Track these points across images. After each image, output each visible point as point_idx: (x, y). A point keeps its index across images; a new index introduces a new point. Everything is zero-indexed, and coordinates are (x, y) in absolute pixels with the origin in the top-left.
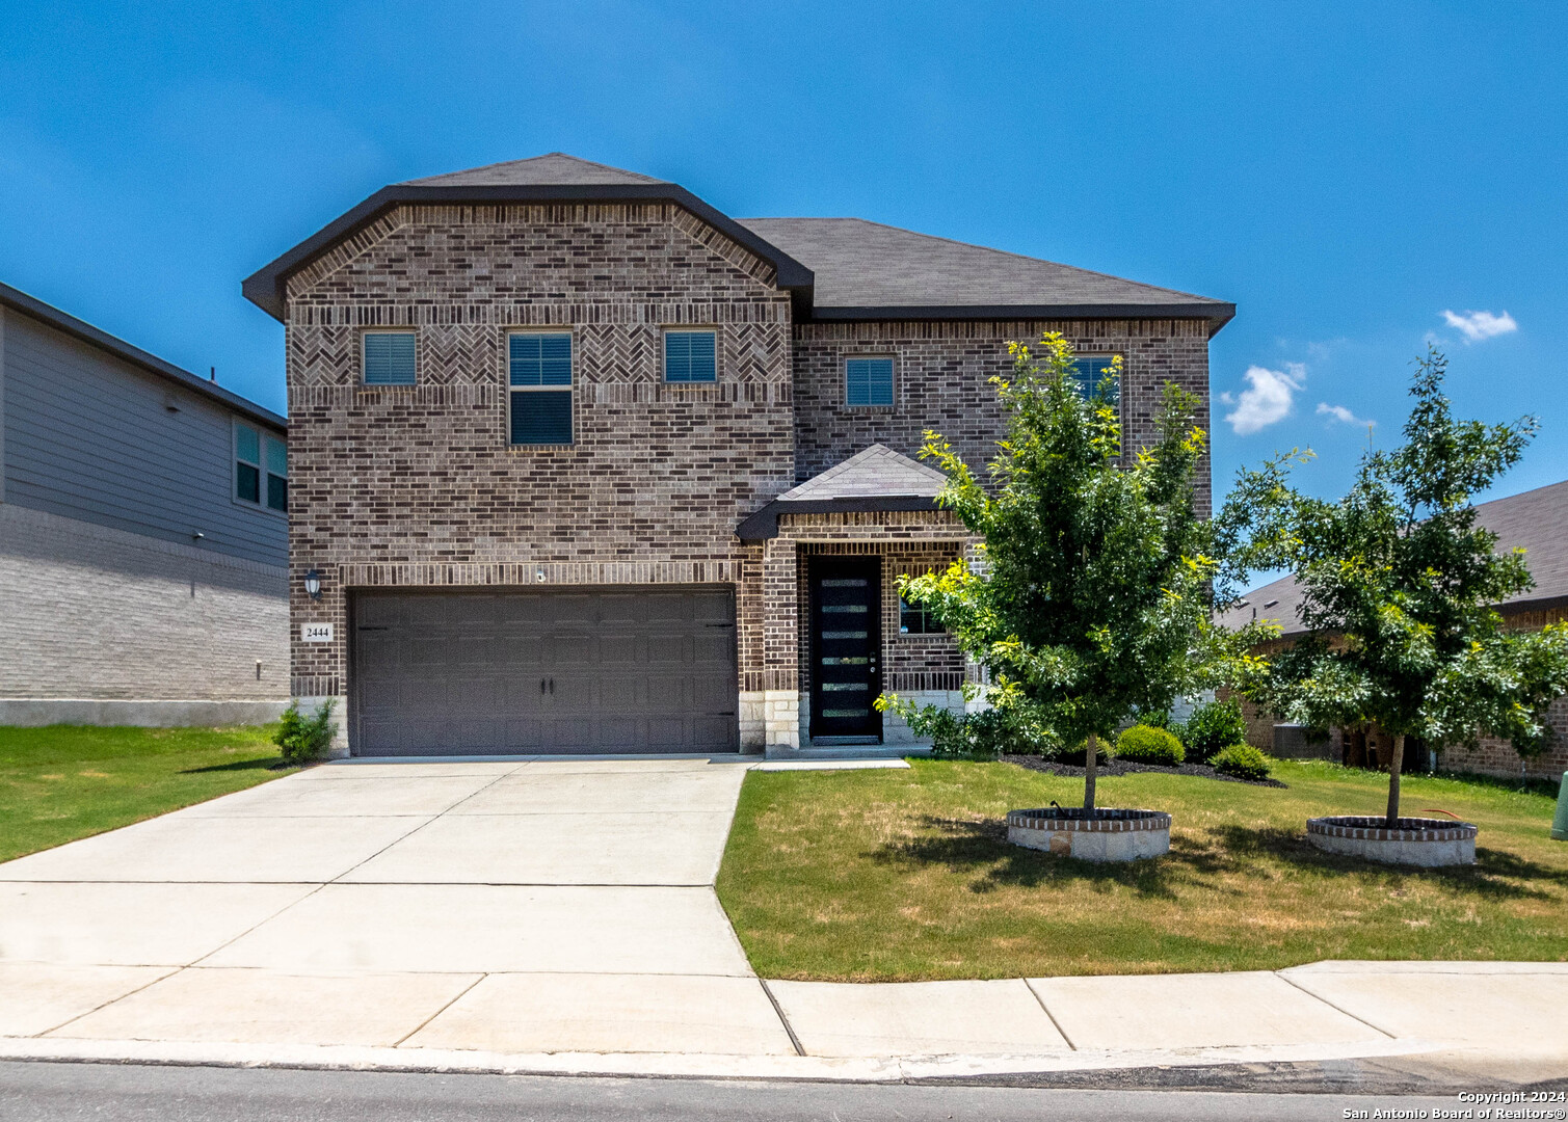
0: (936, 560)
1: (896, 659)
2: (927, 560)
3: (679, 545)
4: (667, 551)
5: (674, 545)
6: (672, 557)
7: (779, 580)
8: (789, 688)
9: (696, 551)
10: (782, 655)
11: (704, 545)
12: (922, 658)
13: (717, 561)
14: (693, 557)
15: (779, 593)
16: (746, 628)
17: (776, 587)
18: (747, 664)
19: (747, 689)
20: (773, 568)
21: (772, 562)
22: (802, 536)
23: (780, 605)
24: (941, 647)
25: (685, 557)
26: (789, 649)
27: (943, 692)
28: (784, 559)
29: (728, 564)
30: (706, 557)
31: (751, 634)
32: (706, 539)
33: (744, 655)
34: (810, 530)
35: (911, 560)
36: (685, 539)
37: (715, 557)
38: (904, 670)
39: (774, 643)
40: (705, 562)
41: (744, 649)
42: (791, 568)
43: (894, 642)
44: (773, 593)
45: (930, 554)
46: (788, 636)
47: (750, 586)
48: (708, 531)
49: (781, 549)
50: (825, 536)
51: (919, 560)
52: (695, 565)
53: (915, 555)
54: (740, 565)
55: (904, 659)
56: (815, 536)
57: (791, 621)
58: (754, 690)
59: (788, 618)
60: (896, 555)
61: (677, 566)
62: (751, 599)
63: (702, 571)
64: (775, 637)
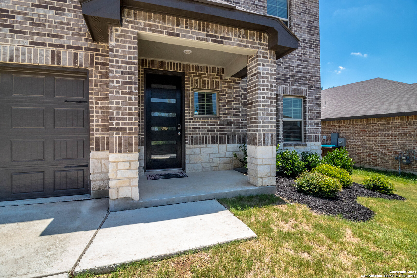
0: (213, 78)
1: (193, 128)
2: (208, 77)
3: (38, 34)
4: (26, 38)
5: (33, 33)
6: (32, 43)
7: (122, 62)
8: (131, 151)
9: (54, 41)
10: (125, 124)
11: (61, 37)
12: (206, 128)
13: (73, 51)
14: (50, 45)
15: (122, 72)
16: (97, 103)
17: (120, 67)
18: (97, 130)
19: (98, 149)
20: (117, 51)
21: (116, 46)
22: (143, 29)
23: (123, 83)
24: (215, 123)
25: (43, 45)
26: (131, 119)
27: (216, 145)
28: (128, 45)
29: (82, 55)
30: (62, 46)
31: (101, 108)
32: (63, 32)
33: (95, 124)
34: (150, 25)
35: (200, 77)
36: (44, 30)
37: (70, 47)
38: (197, 134)
39: (118, 114)
40: (62, 50)
41: (95, 119)
42: (133, 53)
43: (192, 119)
44: (117, 72)
45: (210, 75)
46: (131, 109)
47: (100, 72)
48: (65, 26)
49: (125, 36)
50: (161, 32)
51: (205, 77)
52: (53, 52)
53: (203, 74)
54: (92, 56)
55: (197, 128)
56: (154, 31)
57: (133, 97)
58: (103, 150)
59: (130, 93)
60: (193, 73)
61: (36, 51)
62: (101, 82)
63: (59, 57)
64: (119, 108)
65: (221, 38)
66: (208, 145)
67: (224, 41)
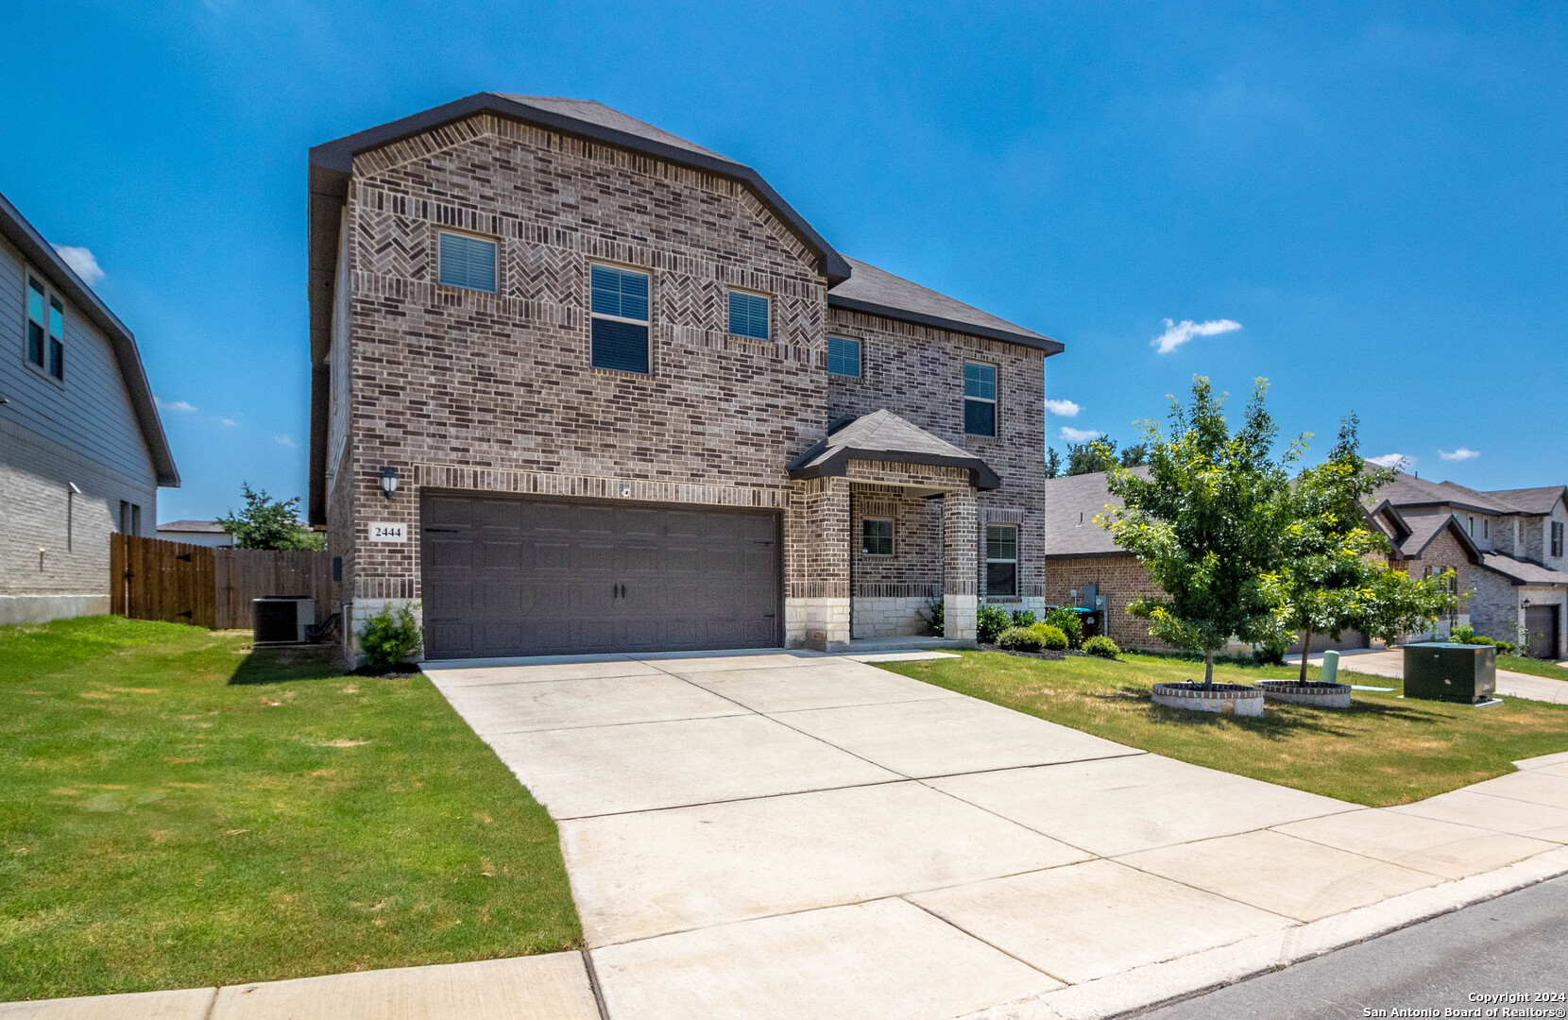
0: (889, 499)
1: (863, 573)
2: (882, 499)
3: (741, 473)
4: (732, 478)
5: (737, 473)
6: (737, 484)
7: (838, 510)
8: (844, 597)
9: (755, 480)
11: (761, 475)
12: (879, 573)
13: (771, 490)
14: (753, 485)
15: (838, 520)
16: (793, 546)
17: (835, 515)
18: (793, 576)
19: (793, 596)
20: (833, 500)
21: (833, 495)
22: (854, 476)
23: (838, 530)
24: (891, 565)
25: (746, 484)
26: (844, 565)
27: (892, 599)
28: (841, 493)
29: (779, 493)
30: (762, 486)
31: (796, 551)
32: (763, 470)
33: (791, 568)
34: (859, 472)
35: (872, 498)
36: (746, 469)
37: (769, 486)
38: (867, 581)
39: (834, 560)
40: (761, 490)
41: (791, 563)
42: (846, 501)
43: (861, 560)
44: (834, 520)
45: (885, 495)
46: (844, 555)
47: (795, 512)
48: (764, 464)
49: (839, 485)
50: (869, 478)
51: (879, 499)
52: (754, 492)
53: (875, 494)
54: (788, 494)
55: (867, 573)
56: (863, 477)
57: (846, 544)
58: (798, 597)
59: (843, 540)
61: (740, 491)
62: (796, 523)
63: (759, 497)
64: (835, 555)
65: (922, 478)
66: (882, 599)
67: (925, 481)
